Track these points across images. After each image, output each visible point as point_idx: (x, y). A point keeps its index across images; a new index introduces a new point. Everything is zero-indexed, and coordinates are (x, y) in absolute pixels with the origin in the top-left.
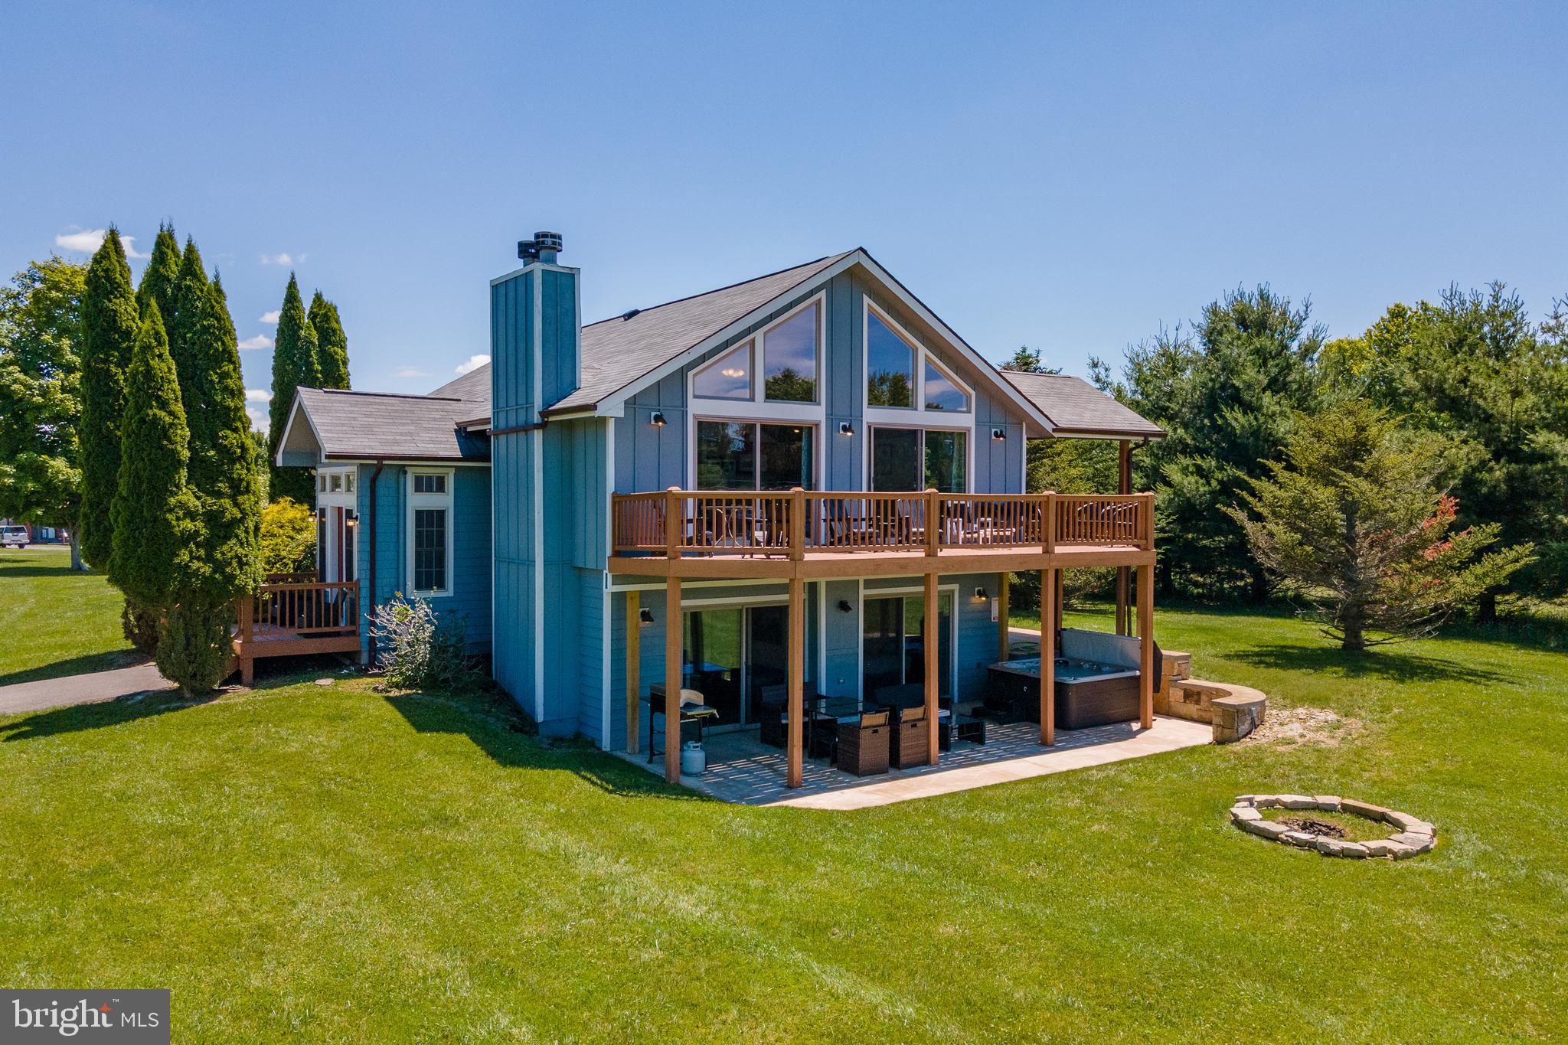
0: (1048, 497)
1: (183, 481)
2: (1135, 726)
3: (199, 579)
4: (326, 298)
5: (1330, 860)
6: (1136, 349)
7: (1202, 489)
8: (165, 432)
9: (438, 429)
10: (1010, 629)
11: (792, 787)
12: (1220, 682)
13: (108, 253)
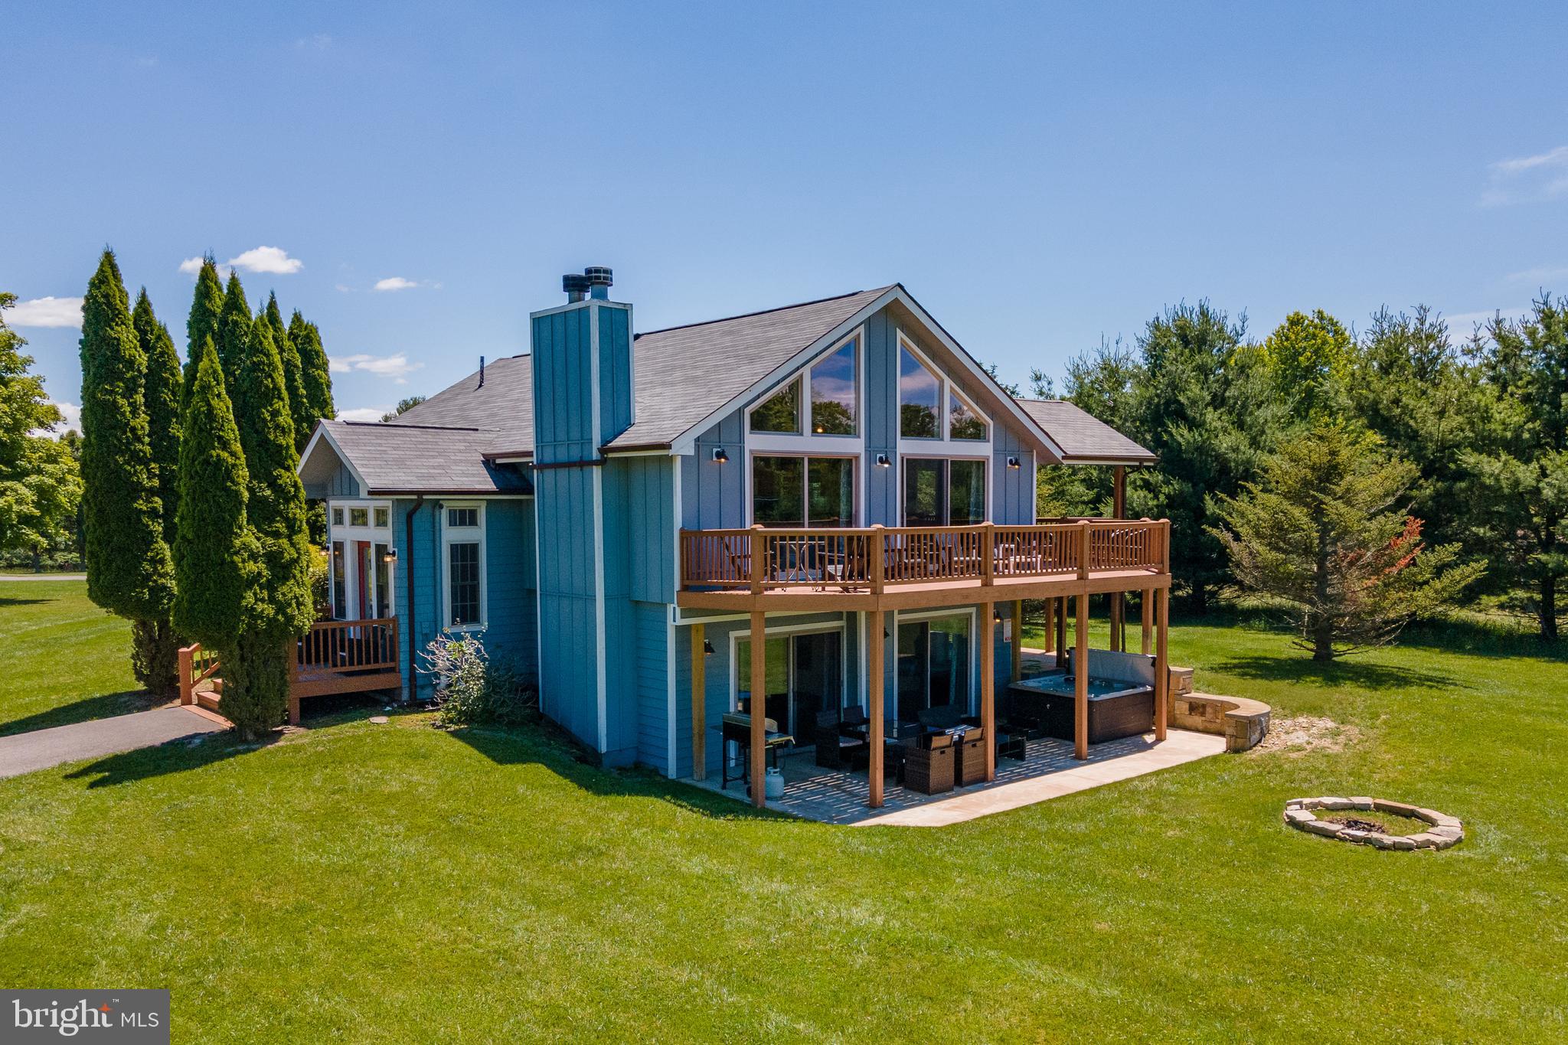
0: (1083, 526)
1: (245, 523)
2: (1150, 738)
3: (264, 622)
4: (305, 319)
5: (1385, 853)
6: (1076, 359)
7: (1150, 503)
8: (228, 475)
9: (467, 461)
10: (1023, 650)
11: (874, 807)
12: (1221, 694)
13: (106, 277)
